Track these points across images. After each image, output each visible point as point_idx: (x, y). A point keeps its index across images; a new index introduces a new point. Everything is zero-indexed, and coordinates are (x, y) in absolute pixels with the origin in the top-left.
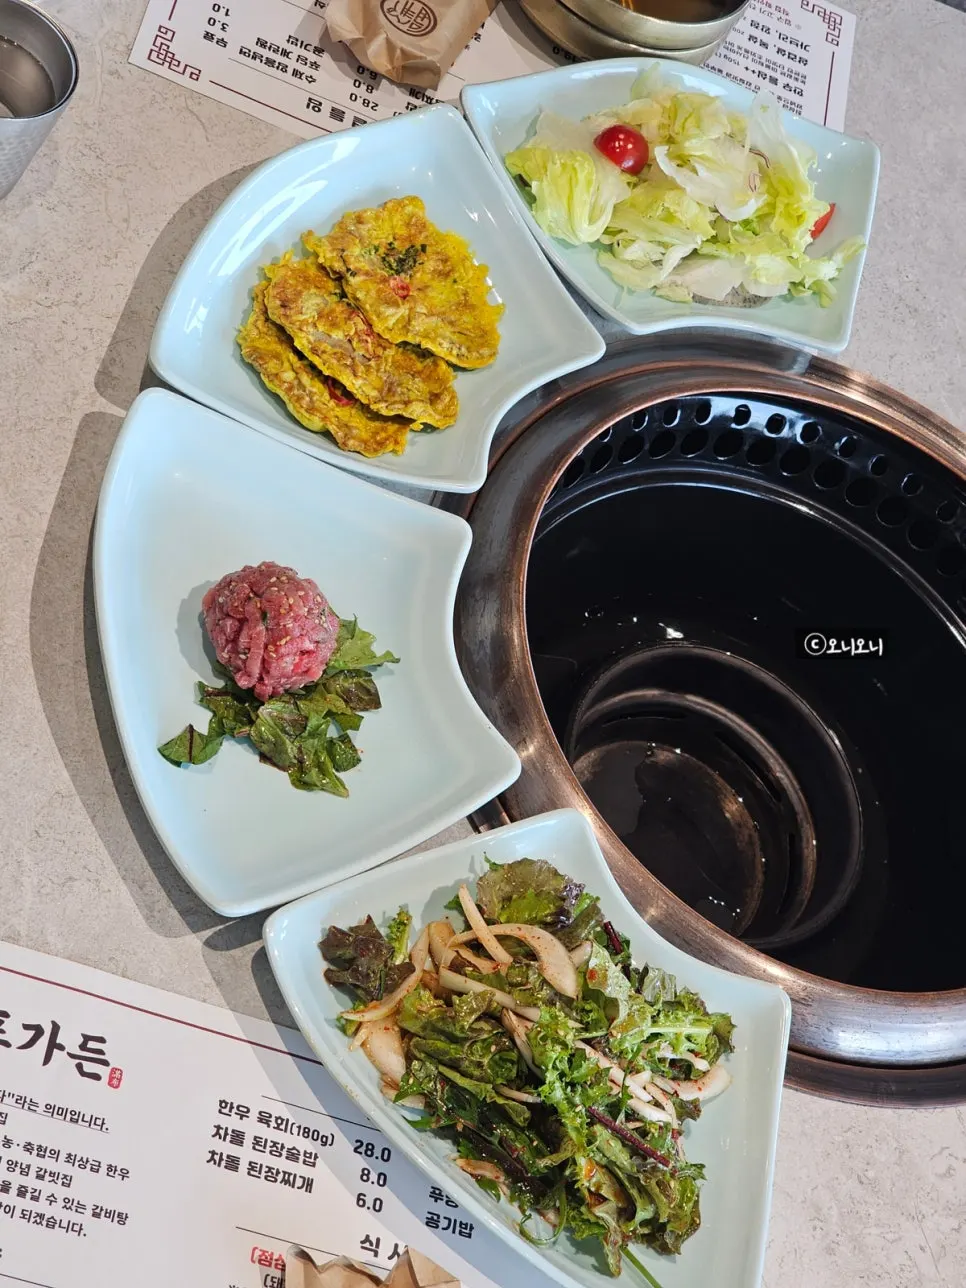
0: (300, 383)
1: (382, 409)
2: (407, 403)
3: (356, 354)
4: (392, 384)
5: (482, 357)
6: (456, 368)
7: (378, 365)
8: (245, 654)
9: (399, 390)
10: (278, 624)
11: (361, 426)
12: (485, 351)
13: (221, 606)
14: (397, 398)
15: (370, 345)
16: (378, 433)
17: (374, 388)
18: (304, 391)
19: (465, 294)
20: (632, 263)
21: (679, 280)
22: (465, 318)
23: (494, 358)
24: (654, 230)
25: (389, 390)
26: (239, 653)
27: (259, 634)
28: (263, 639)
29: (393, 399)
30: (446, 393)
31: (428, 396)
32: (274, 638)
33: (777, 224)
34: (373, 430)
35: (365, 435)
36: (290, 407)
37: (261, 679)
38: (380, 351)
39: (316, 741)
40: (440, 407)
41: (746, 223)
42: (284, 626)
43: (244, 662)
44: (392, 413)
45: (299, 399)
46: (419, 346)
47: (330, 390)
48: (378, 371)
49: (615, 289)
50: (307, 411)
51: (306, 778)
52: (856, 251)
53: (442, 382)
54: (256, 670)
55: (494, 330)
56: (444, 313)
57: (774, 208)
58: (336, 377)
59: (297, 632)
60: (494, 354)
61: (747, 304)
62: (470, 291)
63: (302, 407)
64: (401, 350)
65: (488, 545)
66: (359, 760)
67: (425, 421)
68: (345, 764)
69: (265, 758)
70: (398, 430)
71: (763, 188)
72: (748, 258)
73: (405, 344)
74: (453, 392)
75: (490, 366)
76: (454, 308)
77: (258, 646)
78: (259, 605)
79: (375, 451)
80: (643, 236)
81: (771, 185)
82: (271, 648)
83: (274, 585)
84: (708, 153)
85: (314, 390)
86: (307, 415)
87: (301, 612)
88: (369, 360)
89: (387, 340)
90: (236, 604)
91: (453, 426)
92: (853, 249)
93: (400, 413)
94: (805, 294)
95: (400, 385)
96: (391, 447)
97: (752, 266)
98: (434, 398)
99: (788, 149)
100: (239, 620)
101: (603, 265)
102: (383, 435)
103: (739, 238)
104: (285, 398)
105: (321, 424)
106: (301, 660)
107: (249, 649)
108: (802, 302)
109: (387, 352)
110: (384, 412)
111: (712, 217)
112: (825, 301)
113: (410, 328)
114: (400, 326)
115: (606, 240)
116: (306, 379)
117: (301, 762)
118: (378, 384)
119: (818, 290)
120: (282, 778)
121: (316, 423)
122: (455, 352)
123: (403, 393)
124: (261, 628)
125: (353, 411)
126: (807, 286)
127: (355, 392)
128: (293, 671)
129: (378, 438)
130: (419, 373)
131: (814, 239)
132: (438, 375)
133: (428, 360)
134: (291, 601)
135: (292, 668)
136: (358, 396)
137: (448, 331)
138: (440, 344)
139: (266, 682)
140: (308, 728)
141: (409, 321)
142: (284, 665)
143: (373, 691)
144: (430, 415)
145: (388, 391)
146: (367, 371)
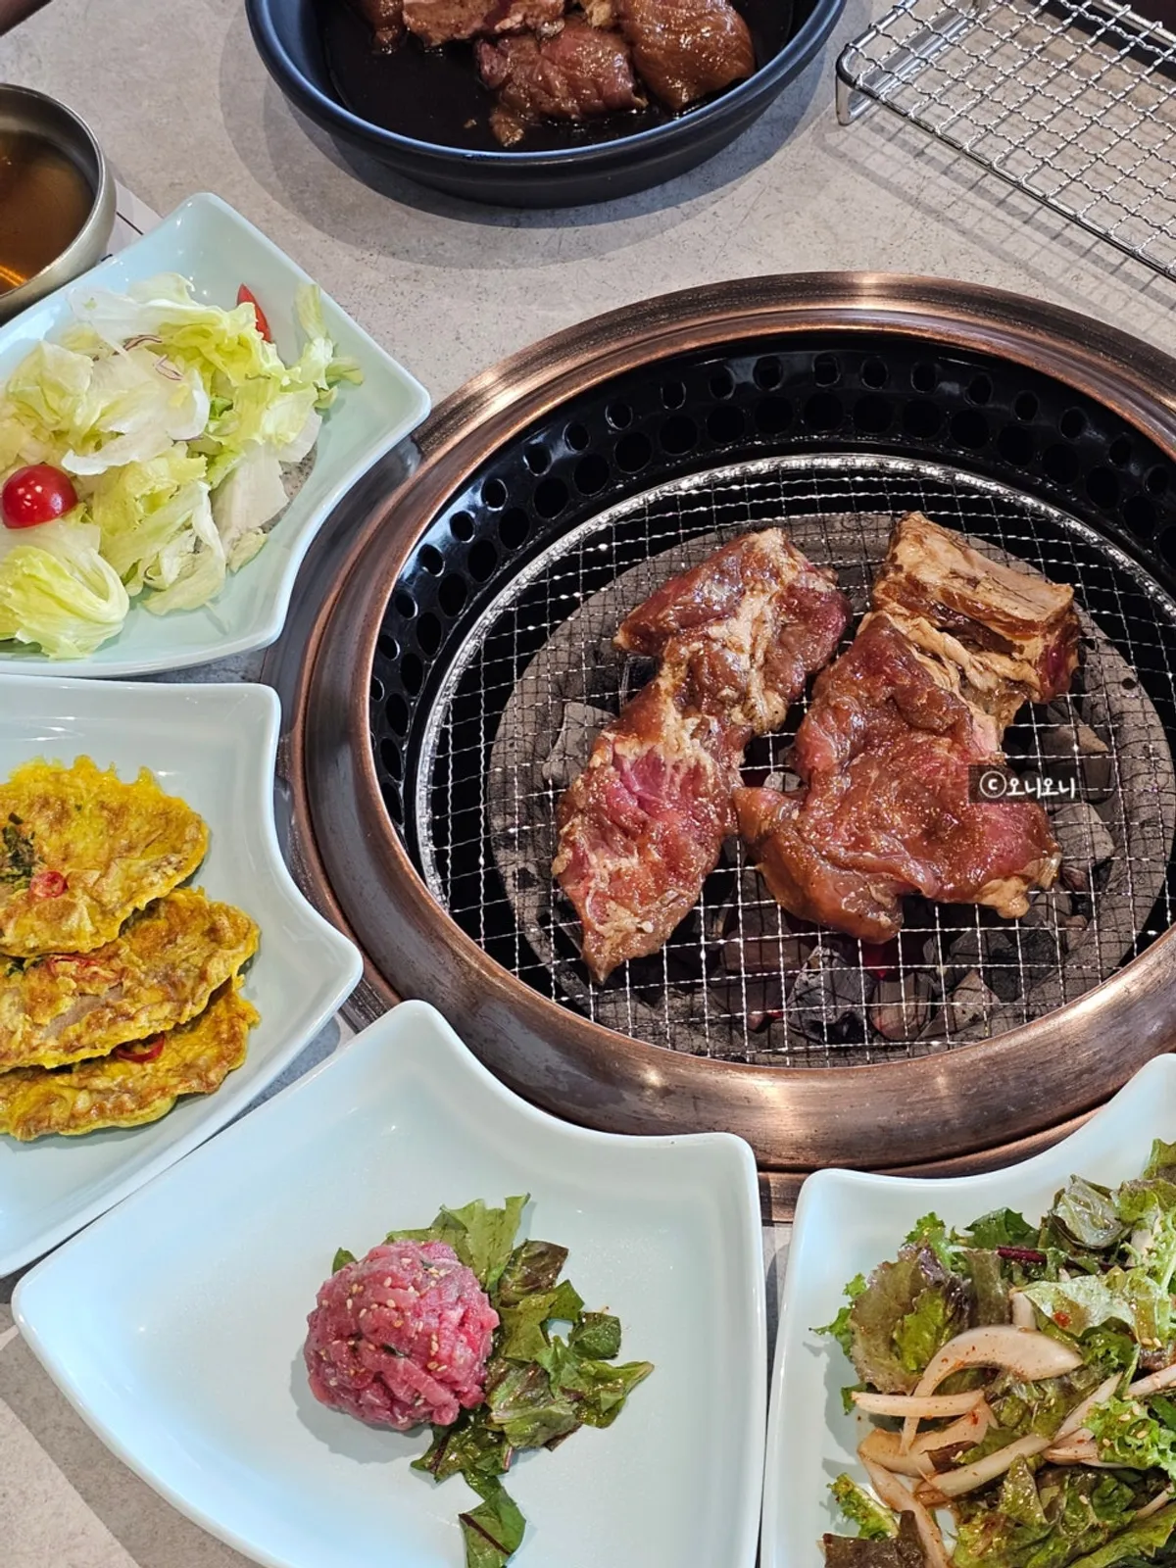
0: (99, 1092)
1: (192, 1010)
2: (203, 976)
3: (103, 996)
4: (166, 976)
5: (195, 840)
6: (188, 881)
7: (133, 978)
8: (418, 1398)
9: (179, 972)
10: (411, 1340)
11: (195, 1048)
12: (190, 832)
13: (341, 1388)
14: (190, 984)
15: (102, 972)
16: (219, 1033)
17: (161, 1003)
18: (113, 1092)
19: (103, 806)
20: (182, 577)
21: (233, 534)
22: (132, 827)
23: (203, 825)
24: (159, 530)
25: (173, 985)
26: (413, 1405)
27: (406, 1370)
28: (416, 1367)
29: (188, 990)
30: (216, 918)
31: (207, 940)
32: (424, 1356)
33: (234, 374)
34: (211, 1035)
35: (212, 1052)
36: (124, 1124)
37: (458, 1394)
38: (117, 964)
39: (567, 1365)
40: (229, 934)
41: (215, 412)
42: (417, 1333)
43: (426, 1403)
44: (205, 1002)
45: (120, 1108)
46: (136, 910)
47: (128, 1059)
48: (141, 984)
49: (200, 614)
50: (141, 1108)
51: (604, 1408)
52: (315, 301)
53: (198, 910)
54: (445, 1395)
55: (168, 802)
56: (112, 850)
57: (211, 364)
58: (120, 1042)
59: (434, 1322)
60: (199, 822)
61: (306, 470)
62: (103, 798)
63: (132, 1111)
64: (128, 933)
65: (436, 983)
66: (617, 1321)
67: (237, 968)
68: (612, 1342)
69: (550, 1444)
70: (228, 1003)
71: (178, 365)
72: (257, 438)
73: (125, 924)
74: (220, 907)
75: (211, 834)
76: (111, 832)
77: (420, 1381)
78: (372, 1347)
79: (238, 1050)
80: (158, 547)
81: (180, 350)
82: (432, 1365)
83: (357, 1309)
84: (103, 404)
85: (119, 1079)
86: (147, 1110)
87: (413, 1300)
88: (121, 984)
89: (106, 944)
90: (352, 1372)
91: (261, 933)
92: (311, 302)
93: (210, 991)
94: (334, 397)
95: (174, 968)
96: (243, 1026)
97: (269, 440)
98: (213, 933)
99: (152, 308)
100: (374, 1381)
101: (163, 613)
102: (224, 1027)
103: (225, 431)
104: (109, 1123)
105: (168, 1099)
106: (467, 1333)
107: (417, 1391)
108: (340, 403)
109: (123, 956)
110: (198, 1011)
111: (182, 450)
112: (355, 376)
113: (110, 907)
114: (99, 917)
115: (136, 588)
116: (100, 1083)
117: (579, 1398)
118: (158, 996)
119: (336, 378)
120: (587, 1435)
121: (162, 1104)
122: (170, 871)
123: (187, 971)
124: (402, 1362)
125: (174, 1045)
126: (326, 388)
127: (151, 1032)
128: (474, 1351)
129: (225, 1036)
130: (170, 931)
131: (274, 342)
132: (187, 909)
133: (161, 908)
134: (391, 1303)
135: (470, 1351)
136: (159, 1030)
137: (138, 863)
138: (152, 884)
139: (466, 1389)
140: (549, 1371)
141: (99, 902)
142: (462, 1361)
143: (543, 1249)
144: (233, 957)
145: (172, 987)
146: (133, 996)
